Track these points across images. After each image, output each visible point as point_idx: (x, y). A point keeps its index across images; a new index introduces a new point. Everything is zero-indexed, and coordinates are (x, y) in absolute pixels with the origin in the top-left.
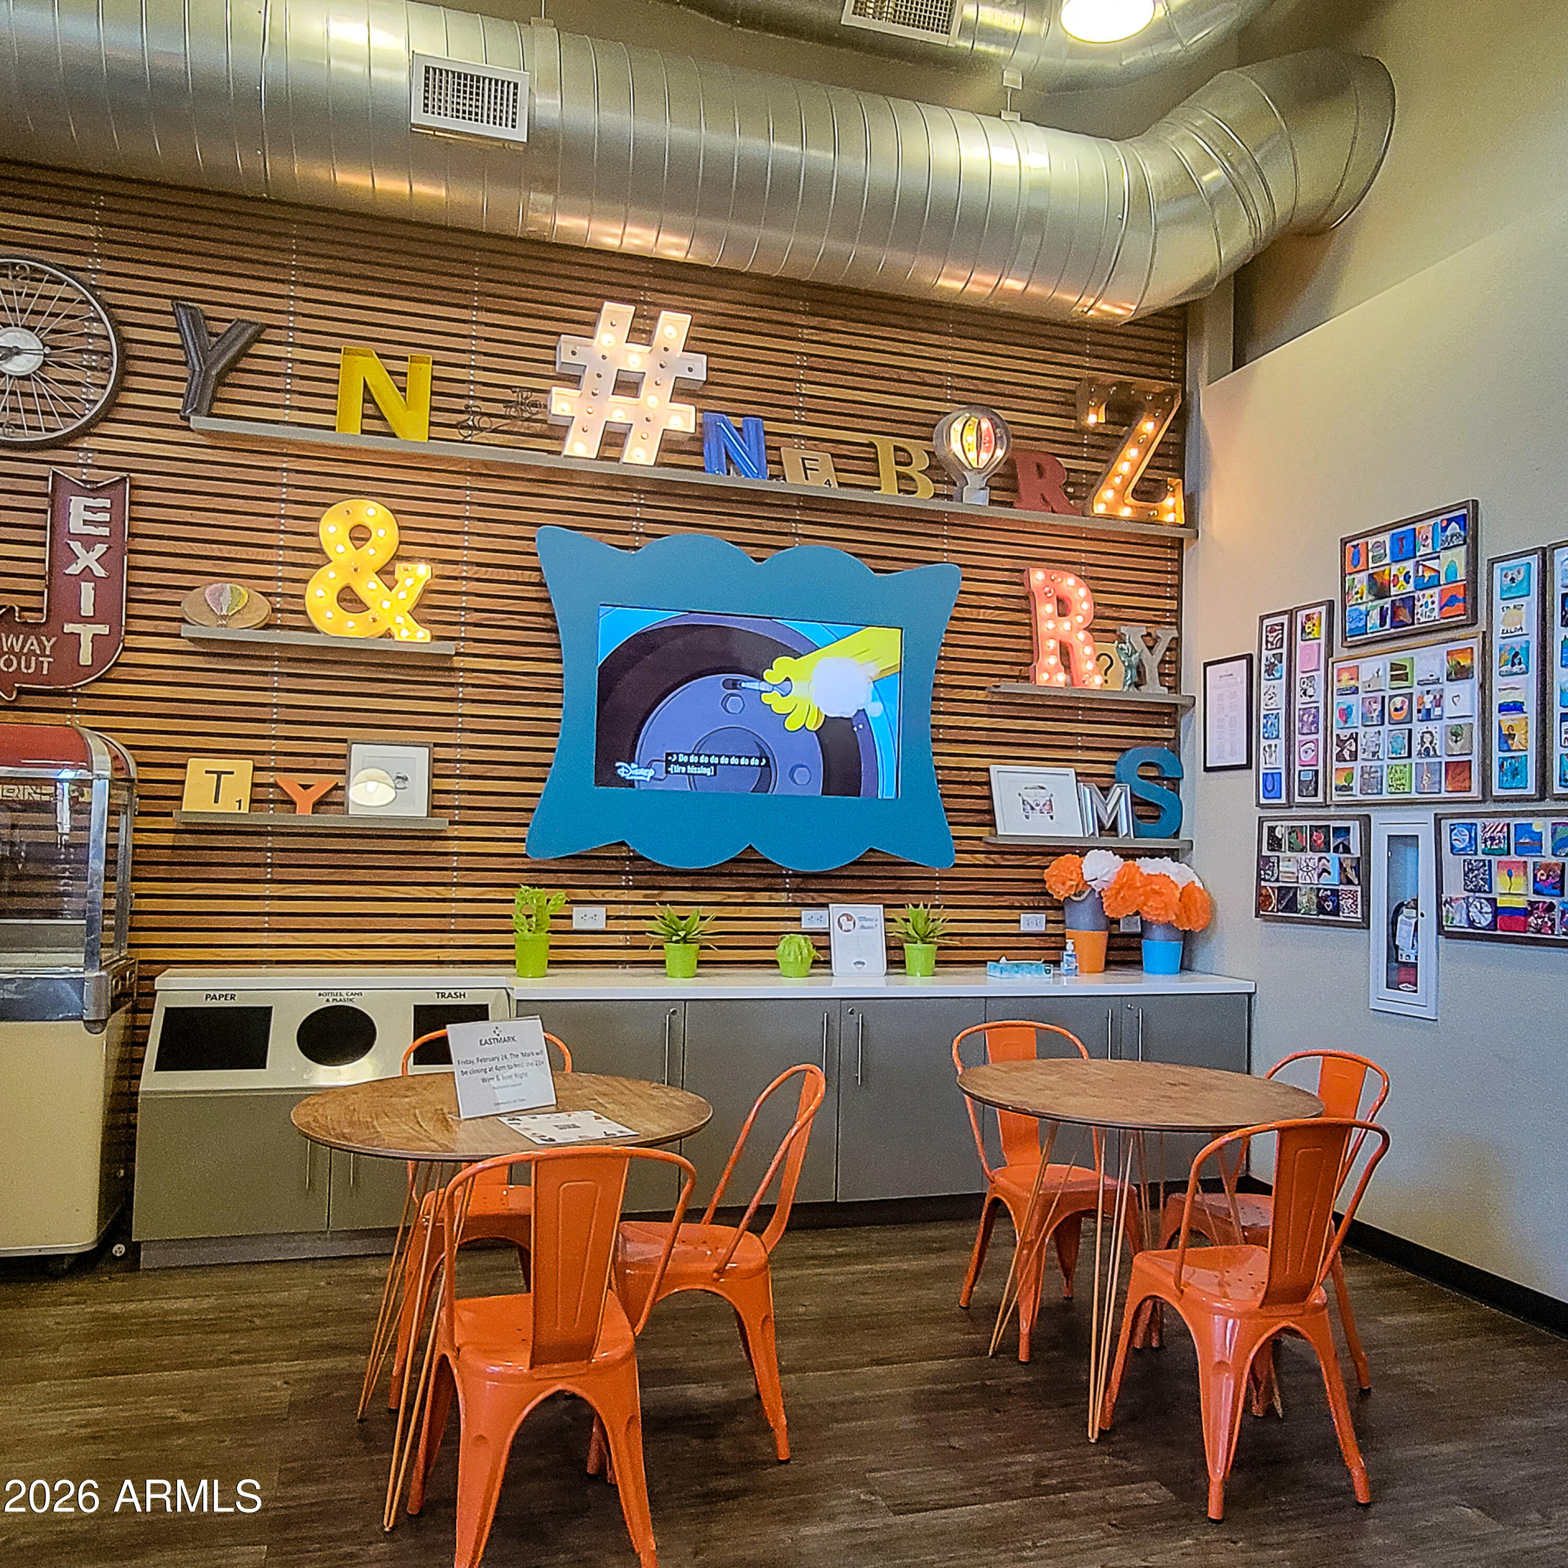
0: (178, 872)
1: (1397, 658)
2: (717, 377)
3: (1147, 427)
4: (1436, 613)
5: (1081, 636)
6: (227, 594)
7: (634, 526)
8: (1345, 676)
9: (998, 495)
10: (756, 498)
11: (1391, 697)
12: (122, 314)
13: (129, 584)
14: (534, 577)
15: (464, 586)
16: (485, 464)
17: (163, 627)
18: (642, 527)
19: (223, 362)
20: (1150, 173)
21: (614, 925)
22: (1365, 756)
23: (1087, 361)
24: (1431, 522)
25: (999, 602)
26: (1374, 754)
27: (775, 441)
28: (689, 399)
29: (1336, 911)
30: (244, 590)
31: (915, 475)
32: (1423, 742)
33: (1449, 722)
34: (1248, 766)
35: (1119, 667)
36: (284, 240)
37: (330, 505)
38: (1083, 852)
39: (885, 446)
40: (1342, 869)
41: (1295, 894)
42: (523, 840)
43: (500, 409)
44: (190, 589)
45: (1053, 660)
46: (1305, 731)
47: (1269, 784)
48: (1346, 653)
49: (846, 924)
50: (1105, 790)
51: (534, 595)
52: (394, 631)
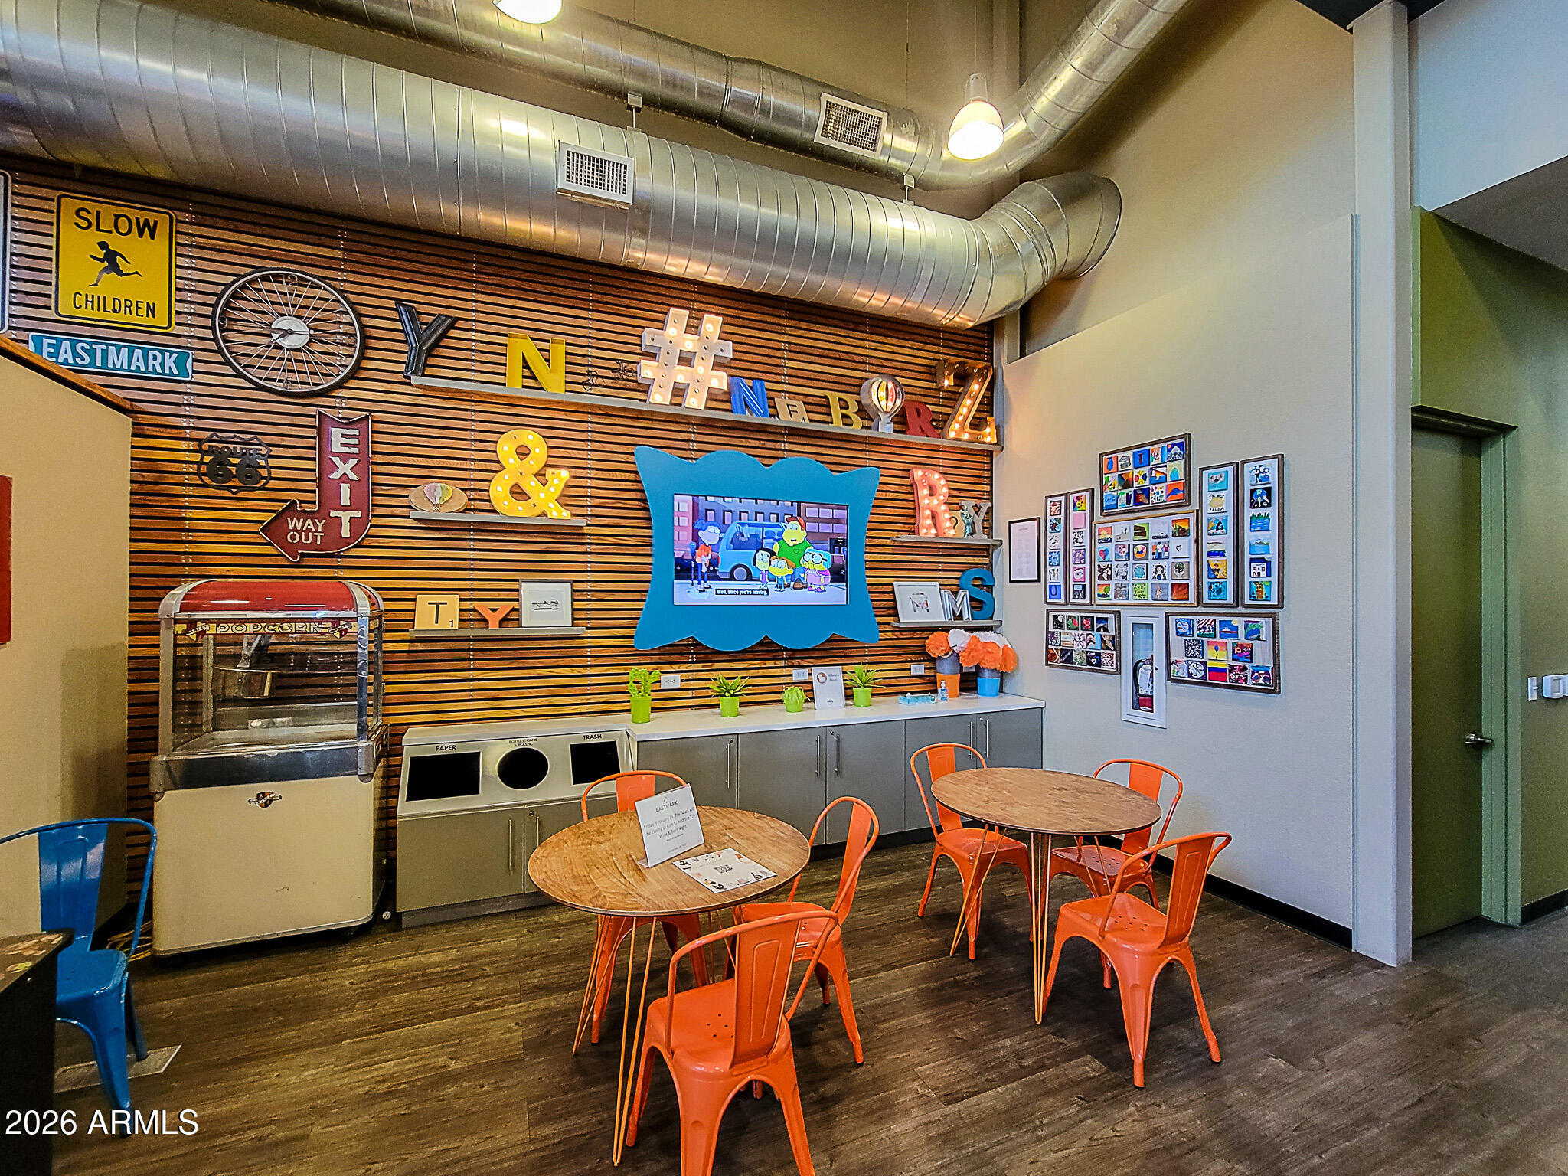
0: (413, 667)
1: (1138, 523)
2: (738, 356)
3: (975, 387)
4: (1164, 498)
5: (943, 507)
6: (439, 489)
7: (691, 445)
8: (1104, 532)
9: (897, 427)
10: (761, 429)
11: (1135, 545)
12: (363, 310)
13: (373, 484)
14: (632, 477)
15: (589, 483)
16: (599, 407)
17: (397, 511)
18: (696, 446)
19: (430, 342)
20: (990, 240)
21: (686, 685)
22: (1118, 578)
23: (941, 350)
24: (1161, 445)
25: (897, 488)
26: (1123, 577)
27: (772, 394)
28: (722, 369)
29: (1099, 664)
30: (449, 488)
31: (851, 415)
32: (1156, 572)
33: (1174, 561)
34: (1039, 580)
35: (961, 524)
36: (468, 263)
37: (503, 433)
38: (947, 630)
39: (834, 397)
40: (1103, 641)
41: (1072, 653)
42: (632, 637)
43: (609, 373)
44: (415, 487)
45: (929, 522)
46: (1077, 562)
47: (1054, 591)
48: (1103, 519)
49: (822, 679)
50: (955, 593)
51: (632, 488)
52: (548, 512)
